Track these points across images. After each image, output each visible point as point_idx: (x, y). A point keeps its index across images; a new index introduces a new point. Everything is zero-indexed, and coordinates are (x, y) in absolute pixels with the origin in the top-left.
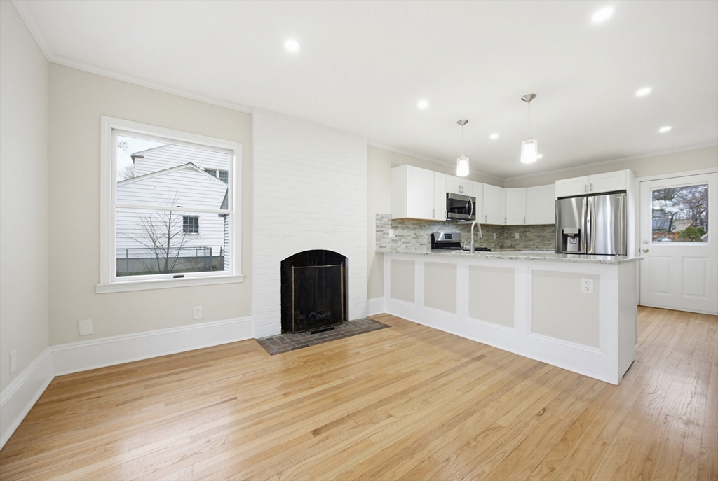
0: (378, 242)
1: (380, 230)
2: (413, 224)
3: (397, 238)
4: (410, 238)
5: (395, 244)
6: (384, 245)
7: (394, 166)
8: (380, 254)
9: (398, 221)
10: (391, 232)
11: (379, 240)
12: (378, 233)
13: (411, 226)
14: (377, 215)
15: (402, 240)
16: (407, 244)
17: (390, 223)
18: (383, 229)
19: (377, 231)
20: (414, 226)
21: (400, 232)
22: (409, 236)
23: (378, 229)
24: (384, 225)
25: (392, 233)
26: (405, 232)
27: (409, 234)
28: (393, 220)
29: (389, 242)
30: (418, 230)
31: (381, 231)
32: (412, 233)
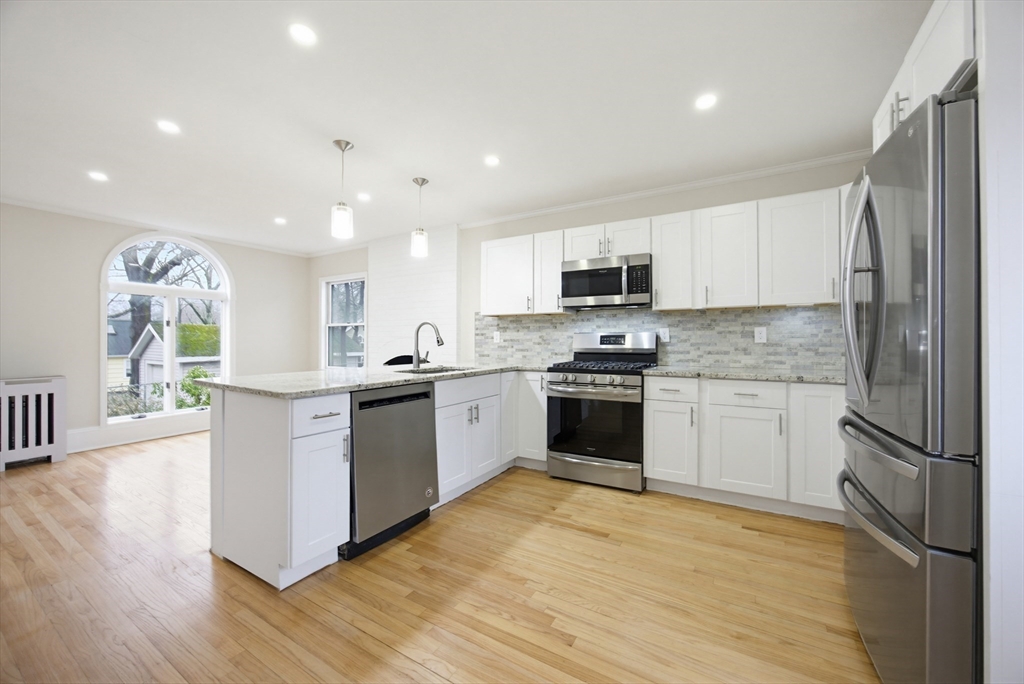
0: (478, 349)
1: (481, 334)
2: (536, 321)
3: (506, 344)
4: (531, 343)
5: (504, 353)
6: (486, 353)
9: (510, 319)
10: (497, 335)
11: (480, 346)
12: (477, 337)
13: (532, 327)
14: (477, 313)
15: (516, 347)
16: (525, 353)
17: (496, 323)
18: (484, 332)
19: (477, 335)
20: (538, 325)
21: (511, 334)
22: (531, 340)
23: (478, 332)
24: (487, 327)
25: (497, 337)
26: (521, 335)
27: (528, 337)
28: (500, 317)
29: (493, 349)
30: (548, 330)
31: (482, 335)
32: (535, 336)
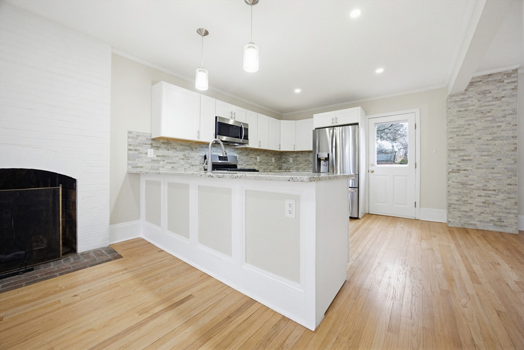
0: (131, 162)
1: (134, 150)
2: (181, 145)
4: (178, 159)
5: (156, 165)
6: (139, 165)
7: (154, 83)
8: (134, 176)
9: (162, 141)
10: (150, 151)
11: (133, 159)
12: (130, 152)
13: (178, 147)
14: (130, 133)
15: (166, 161)
16: (173, 165)
17: (150, 142)
18: (138, 148)
19: (129, 150)
20: (182, 147)
21: (161, 152)
22: (177, 156)
23: (130, 147)
24: (140, 144)
25: (151, 153)
26: (171, 153)
27: (176, 155)
28: (153, 139)
29: (146, 162)
30: (189, 151)
31: (136, 150)
32: (180, 154)
